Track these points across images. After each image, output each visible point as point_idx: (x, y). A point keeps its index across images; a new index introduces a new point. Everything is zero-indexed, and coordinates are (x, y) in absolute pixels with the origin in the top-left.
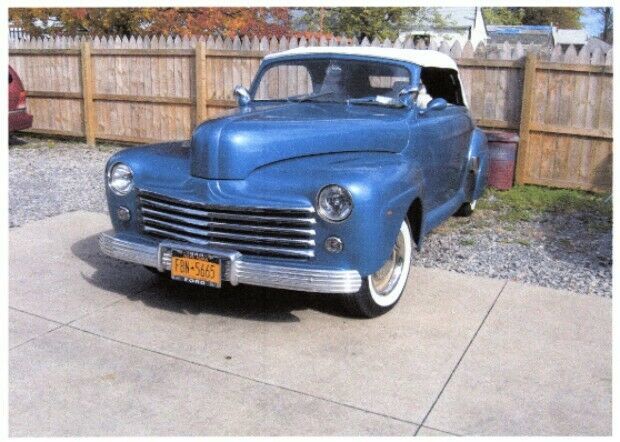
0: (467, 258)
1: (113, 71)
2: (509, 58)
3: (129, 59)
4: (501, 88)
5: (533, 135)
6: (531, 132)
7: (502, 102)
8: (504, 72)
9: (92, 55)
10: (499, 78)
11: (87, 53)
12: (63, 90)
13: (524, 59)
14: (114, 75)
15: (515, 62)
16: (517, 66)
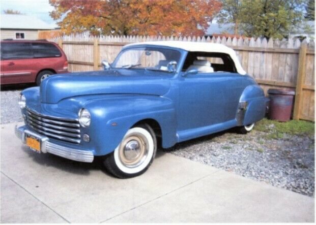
0: (217, 156)
1: (107, 52)
2: (292, 48)
3: (113, 47)
4: (288, 64)
5: (305, 92)
6: (303, 89)
7: (288, 72)
8: (289, 55)
9: (99, 45)
10: (286, 59)
11: (96, 43)
12: (87, 61)
13: (300, 48)
14: (107, 54)
15: (295, 50)
16: (296, 52)
